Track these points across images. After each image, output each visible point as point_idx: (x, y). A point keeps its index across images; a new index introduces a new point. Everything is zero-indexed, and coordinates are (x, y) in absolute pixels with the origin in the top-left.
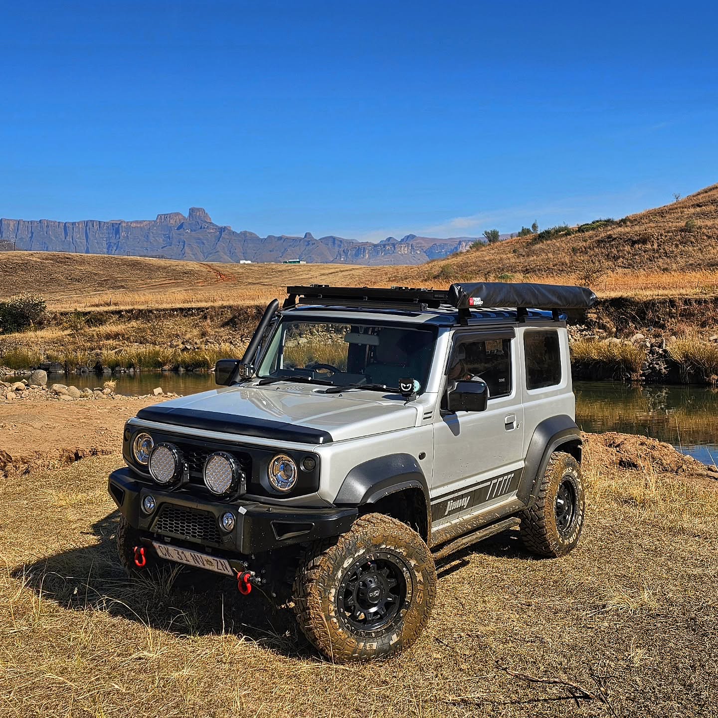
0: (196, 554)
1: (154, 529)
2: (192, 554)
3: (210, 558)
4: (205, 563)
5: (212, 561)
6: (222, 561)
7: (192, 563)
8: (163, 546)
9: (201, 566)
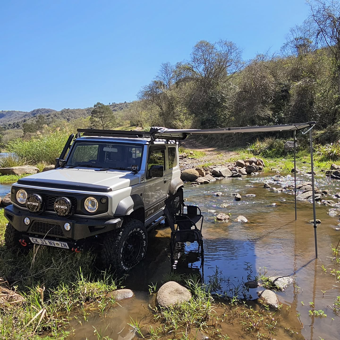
0: (51, 241)
1: (30, 232)
2: (49, 241)
3: (58, 242)
4: (55, 244)
5: (59, 243)
6: (64, 243)
7: (48, 244)
8: (34, 238)
9: (53, 245)
